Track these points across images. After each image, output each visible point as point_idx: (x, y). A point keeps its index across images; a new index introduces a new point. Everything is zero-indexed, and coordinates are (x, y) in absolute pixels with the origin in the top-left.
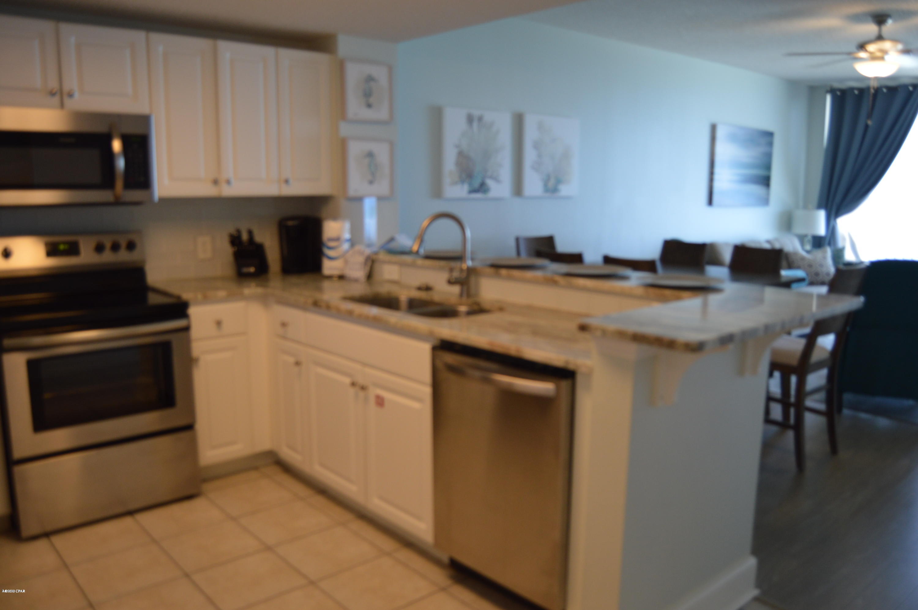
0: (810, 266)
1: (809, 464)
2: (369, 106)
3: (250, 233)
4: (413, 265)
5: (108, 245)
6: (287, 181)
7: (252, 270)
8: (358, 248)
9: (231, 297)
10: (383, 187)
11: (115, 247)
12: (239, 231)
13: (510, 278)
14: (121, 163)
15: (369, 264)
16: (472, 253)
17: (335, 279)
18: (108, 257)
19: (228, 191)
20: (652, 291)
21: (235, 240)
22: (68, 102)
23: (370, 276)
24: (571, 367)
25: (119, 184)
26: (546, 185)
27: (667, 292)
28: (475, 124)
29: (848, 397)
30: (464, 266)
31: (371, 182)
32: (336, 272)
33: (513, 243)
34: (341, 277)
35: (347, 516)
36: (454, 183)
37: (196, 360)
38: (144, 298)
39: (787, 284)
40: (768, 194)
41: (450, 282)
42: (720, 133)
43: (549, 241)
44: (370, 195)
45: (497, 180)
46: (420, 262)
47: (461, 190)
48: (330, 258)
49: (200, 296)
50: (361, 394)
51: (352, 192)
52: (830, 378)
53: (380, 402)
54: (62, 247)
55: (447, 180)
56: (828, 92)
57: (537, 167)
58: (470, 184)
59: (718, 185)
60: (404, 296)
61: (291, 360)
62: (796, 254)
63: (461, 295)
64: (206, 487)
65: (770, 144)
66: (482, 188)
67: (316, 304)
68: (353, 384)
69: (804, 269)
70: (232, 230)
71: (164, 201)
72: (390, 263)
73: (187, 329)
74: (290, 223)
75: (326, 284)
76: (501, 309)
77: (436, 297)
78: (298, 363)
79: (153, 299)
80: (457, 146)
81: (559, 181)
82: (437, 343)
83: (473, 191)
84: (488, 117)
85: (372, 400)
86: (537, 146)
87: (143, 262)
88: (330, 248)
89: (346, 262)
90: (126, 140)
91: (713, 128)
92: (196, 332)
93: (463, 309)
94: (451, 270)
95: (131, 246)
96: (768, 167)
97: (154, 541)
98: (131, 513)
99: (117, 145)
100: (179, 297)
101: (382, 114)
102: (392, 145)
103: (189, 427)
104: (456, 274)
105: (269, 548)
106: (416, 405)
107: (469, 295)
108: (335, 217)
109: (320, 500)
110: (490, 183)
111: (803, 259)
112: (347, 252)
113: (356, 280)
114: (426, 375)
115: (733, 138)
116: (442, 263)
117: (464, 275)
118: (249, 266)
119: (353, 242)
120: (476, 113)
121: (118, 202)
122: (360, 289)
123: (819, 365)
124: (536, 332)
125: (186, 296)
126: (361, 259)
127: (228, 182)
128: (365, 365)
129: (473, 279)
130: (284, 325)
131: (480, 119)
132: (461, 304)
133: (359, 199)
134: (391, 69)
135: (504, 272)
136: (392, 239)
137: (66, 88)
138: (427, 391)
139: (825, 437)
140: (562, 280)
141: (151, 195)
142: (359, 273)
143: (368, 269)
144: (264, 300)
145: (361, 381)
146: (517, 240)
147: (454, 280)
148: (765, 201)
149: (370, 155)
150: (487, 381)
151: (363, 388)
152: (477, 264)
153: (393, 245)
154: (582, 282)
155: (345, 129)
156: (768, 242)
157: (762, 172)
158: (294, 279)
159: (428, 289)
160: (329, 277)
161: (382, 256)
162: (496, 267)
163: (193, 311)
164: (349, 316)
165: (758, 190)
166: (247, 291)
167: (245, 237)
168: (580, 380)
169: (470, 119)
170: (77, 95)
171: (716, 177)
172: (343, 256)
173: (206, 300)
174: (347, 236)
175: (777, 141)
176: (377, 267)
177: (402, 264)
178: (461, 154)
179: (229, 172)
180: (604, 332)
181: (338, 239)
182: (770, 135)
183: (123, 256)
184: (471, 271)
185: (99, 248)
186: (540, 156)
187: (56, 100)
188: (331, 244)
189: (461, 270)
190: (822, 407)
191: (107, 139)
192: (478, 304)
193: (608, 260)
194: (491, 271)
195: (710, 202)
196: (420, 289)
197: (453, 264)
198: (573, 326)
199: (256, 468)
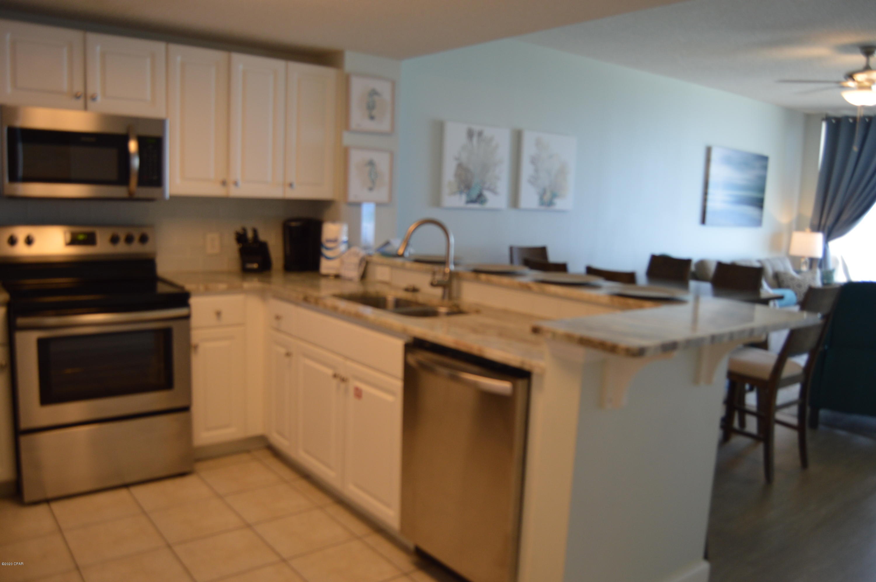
0: (799, 286)
1: (778, 477)
2: (372, 118)
3: (255, 231)
4: (403, 267)
5: (122, 237)
6: (291, 185)
7: (255, 266)
8: (354, 249)
9: (231, 290)
10: (382, 194)
11: (129, 239)
12: (244, 230)
13: (488, 283)
14: (136, 162)
15: (364, 265)
16: (455, 258)
17: (332, 278)
18: (122, 248)
19: (235, 192)
20: (617, 300)
21: (241, 238)
22: (90, 104)
23: (363, 276)
24: (527, 367)
25: (134, 181)
26: (541, 198)
27: (631, 301)
28: (475, 139)
29: (823, 413)
30: (447, 270)
31: (371, 189)
32: (332, 272)
33: (507, 253)
34: (337, 276)
35: (327, 501)
36: (453, 193)
37: (196, 347)
38: (153, 287)
39: (765, 302)
40: (761, 216)
41: (433, 285)
42: (715, 155)
43: (542, 251)
44: (369, 201)
45: (494, 191)
46: (409, 265)
47: (460, 200)
48: (328, 258)
49: (202, 288)
50: (343, 385)
51: (352, 198)
52: (803, 393)
53: (358, 393)
54: (81, 237)
55: (446, 190)
56: (823, 120)
57: (533, 181)
58: (468, 195)
59: (710, 205)
60: (391, 296)
61: (283, 351)
62: (786, 274)
63: (443, 297)
64: (199, 466)
65: (765, 168)
66: (480, 199)
67: (306, 299)
68: (335, 376)
69: (793, 289)
70: (238, 228)
71: (175, 198)
72: (382, 264)
73: (187, 317)
74: (293, 224)
75: (323, 282)
76: (478, 312)
77: (420, 298)
78: (288, 354)
79: (162, 288)
80: (457, 159)
81: (554, 196)
82: (409, 340)
83: (471, 201)
84: (488, 132)
85: (352, 392)
86: (534, 161)
87: (154, 254)
88: (328, 249)
89: (342, 262)
90: (142, 141)
91: (709, 151)
92: (195, 321)
93: (443, 310)
94: (434, 273)
95: (144, 239)
96: (762, 189)
97: (144, 513)
98: (126, 486)
99: (133, 146)
100: (182, 288)
101: (385, 126)
102: (393, 155)
103: (186, 409)
104: (439, 277)
105: (248, 526)
106: (389, 398)
107: (450, 298)
108: (334, 220)
109: (303, 484)
110: (487, 194)
111: (793, 279)
112: (343, 253)
113: (350, 280)
114: (398, 369)
115: (728, 161)
116: (428, 267)
117: (447, 278)
118: (253, 262)
119: (350, 244)
120: (476, 128)
121: (131, 198)
122: (354, 288)
123: (791, 381)
124: (502, 333)
125: (189, 287)
126: (356, 260)
127: (236, 184)
128: (347, 358)
129: (455, 283)
130: (278, 318)
131: (480, 134)
132: (442, 306)
133: (358, 205)
134: (394, 84)
135: (483, 277)
136: (387, 243)
137: (90, 91)
138: (398, 384)
139: (796, 451)
140: (535, 287)
141: (163, 193)
142: (353, 273)
143: (362, 269)
144: (262, 294)
145: (342, 373)
146: (511, 249)
147: (436, 283)
148: (758, 222)
149: (371, 163)
150: (455, 378)
151: (343, 380)
152: (460, 269)
153: (388, 249)
154: (553, 289)
155: (348, 139)
156: (759, 261)
157: (755, 194)
158: (294, 277)
159: (415, 290)
160: (326, 276)
161: (376, 258)
162: (477, 272)
163: (193, 301)
164: (334, 312)
165: (751, 211)
166: (246, 285)
167: (250, 235)
168: (535, 380)
169: (470, 134)
170: (99, 99)
171: (710, 197)
172: (340, 256)
173: (208, 291)
174: (345, 238)
175: (772, 165)
176: (371, 268)
177: (393, 267)
178: (460, 166)
179: (237, 174)
180: (554, 335)
181: (335, 241)
182: (764, 159)
183: (136, 248)
184: (453, 275)
185: (114, 240)
186: (536, 171)
187: (81, 102)
188: (329, 245)
189: (444, 274)
190: (794, 421)
191: (124, 139)
192: (457, 306)
193: (591, 271)
194: (473, 275)
195: (703, 221)
196: (407, 290)
197: (436, 268)
198: (527, 328)
199: (248, 451)
